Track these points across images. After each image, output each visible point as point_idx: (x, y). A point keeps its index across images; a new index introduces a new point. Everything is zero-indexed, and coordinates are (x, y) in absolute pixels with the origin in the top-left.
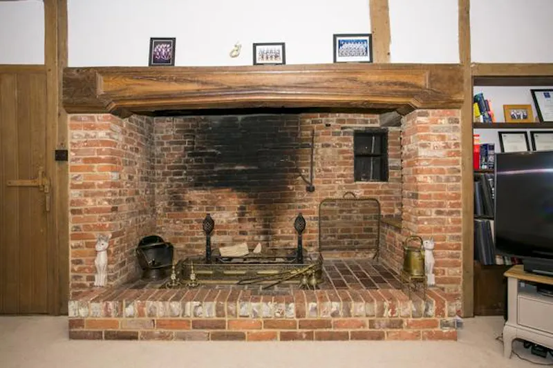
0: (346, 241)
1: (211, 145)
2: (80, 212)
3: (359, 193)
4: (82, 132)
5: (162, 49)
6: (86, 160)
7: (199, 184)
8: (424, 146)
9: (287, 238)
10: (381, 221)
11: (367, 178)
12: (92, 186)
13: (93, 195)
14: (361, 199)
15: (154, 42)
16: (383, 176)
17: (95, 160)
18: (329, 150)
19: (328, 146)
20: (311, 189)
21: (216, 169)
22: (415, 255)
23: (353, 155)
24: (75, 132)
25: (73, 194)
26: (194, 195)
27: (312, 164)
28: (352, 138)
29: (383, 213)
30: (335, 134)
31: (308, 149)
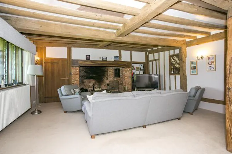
0: (113, 88)
1: (89, 71)
2: (74, 83)
3: (115, 80)
4: (74, 70)
5: (88, 57)
6: (75, 75)
7: (87, 78)
8: (126, 73)
9: (103, 88)
10: (119, 84)
11: (116, 77)
12: (76, 79)
13: (76, 80)
14: (116, 81)
15: (87, 56)
16: (119, 77)
17: (76, 75)
18: (110, 72)
19: (110, 71)
20: (107, 79)
21: (90, 75)
22: (125, 88)
23: (114, 73)
24: (73, 70)
25: (73, 80)
26: (86, 80)
27: (108, 75)
28: (114, 70)
29: (119, 83)
30: (111, 69)
31: (107, 72)
